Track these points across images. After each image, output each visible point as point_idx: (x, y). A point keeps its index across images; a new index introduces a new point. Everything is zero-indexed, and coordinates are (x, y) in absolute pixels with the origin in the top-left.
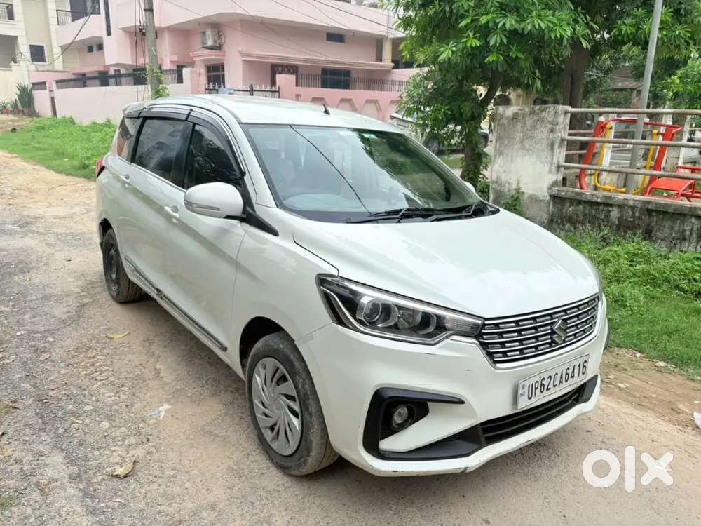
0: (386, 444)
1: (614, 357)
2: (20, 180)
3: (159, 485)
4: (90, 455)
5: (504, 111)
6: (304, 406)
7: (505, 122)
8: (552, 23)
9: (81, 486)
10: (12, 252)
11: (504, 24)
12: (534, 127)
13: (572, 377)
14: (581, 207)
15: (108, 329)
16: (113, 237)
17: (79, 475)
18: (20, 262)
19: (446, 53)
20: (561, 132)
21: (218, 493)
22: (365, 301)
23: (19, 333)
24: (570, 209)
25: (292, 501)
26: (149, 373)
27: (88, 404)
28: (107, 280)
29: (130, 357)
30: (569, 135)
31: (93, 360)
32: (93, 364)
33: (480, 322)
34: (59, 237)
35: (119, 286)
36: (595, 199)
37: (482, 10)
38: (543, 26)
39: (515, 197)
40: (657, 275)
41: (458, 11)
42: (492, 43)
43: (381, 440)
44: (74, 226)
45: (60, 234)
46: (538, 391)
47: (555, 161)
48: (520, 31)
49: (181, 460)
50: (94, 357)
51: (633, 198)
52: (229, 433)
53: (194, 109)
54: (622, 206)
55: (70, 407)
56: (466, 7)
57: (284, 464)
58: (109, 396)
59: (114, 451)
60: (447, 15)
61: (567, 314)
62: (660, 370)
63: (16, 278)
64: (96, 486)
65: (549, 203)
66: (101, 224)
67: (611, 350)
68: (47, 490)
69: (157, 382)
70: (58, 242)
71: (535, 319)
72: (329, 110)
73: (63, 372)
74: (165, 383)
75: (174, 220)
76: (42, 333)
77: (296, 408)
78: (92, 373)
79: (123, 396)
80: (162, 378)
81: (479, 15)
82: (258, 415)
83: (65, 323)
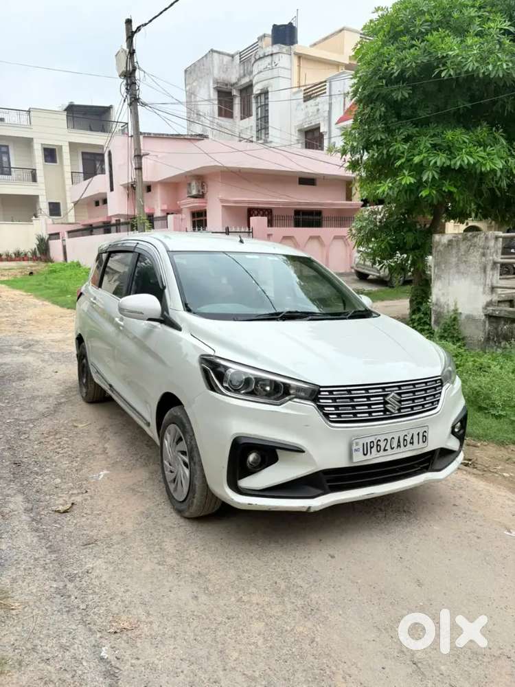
0: (245, 483)
1: (508, 453)
2: (30, 313)
3: (88, 519)
4: (43, 499)
5: (440, 239)
6: (191, 458)
7: (441, 249)
8: (483, 158)
9: (32, 515)
10: (14, 366)
11: (436, 163)
12: (467, 252)
13: (412, 443)
15: (75, 421)
16: (84, 349)
17: (32, 509)
18: (19, 373)
19: (384, 188)
20: (492, 256)
21: (129, 526)
22: (230, 372)
23: (8, 421)
24: (505, 327)
25: (182, 534)
26: (98, 450)
27: (49, 467)
29: (87, 439)
30: (502, 258)
32: (59, 443)
34: (53, 355)
35: (88, 388)
37: (416, 151)
38: (472, 161)
39: (453, 317)
41: (395, 152)
42: (424, 178)
44: (65, 347)
45: (54, 353)
47: (488, 282)
48: (453, 167)
49: (107, 506)
50: (60, 439)
52: (148, 490)
53: (140, 242)
55: (36, 469)
56: (402, 150)
57: (180, 508)
58: (65, 463)
59: (61, 497)
60: (385, 156)
61: (400, 389)
63: (14, 384)
64: (43, 516)
65: (485, 322)
66: (77, 338)
67: (507, 447)
68: (7, 516)
69: (102, 456)
70: (51, 359)
71: (367, 390)
72: (244, 239)
73: (36, 447)
74: (108, 457)
75: (121, 328)
76: (25, 421)
77: (187, 460)
78: (56, 448)
79: (75, 464)
80: (107, 453)
81: (414, 155)
82: (166, 473)
83: (44, 415)
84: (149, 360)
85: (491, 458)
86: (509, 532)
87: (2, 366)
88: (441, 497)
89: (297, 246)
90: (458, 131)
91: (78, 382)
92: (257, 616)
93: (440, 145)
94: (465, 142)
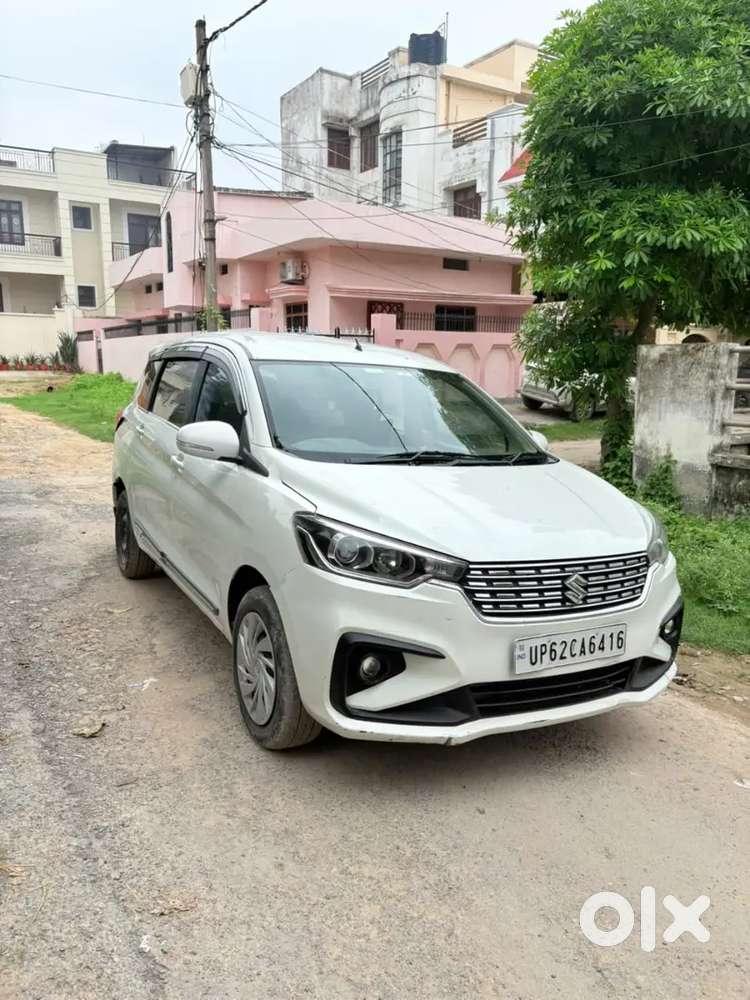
0: (357, 700)
1: (742, 667)
2: (47, 446)
3: (125, 748)
4: (60, 716)
5: (648, 351)
6: (278, 662)
7: (650, 366)
8: (715, 234)
9: (43, 740)
10: (22, 522)
11: (644, 240)
12: (687, 372)
13: (601, 648)
15: (110, 604)
16: (125, 499)
17: (43, 731)
18: (30, 532)
19: (568, 276)
20: (724, 379)
21: (184, 760)
22: (338, 538)
23: (12, 602)
24: (741, 483)
26: (142, 647)
27: (70, 671)
28: (117, 550)
29: (126, 631)
30: (738, 383)
31: (86, 632)
32: (86, 636)
33: (460, 565)
34: (79, 508)
35: (129, 558)
37: (617, 222)
38: (698, 237)
39: (664, 466)
41: (585, 223)
42: (627, 262)
43: (348, 695)
44: (97, 496)
45: (80, 505)
47: (717, 417)
48: (669, 247)
49: (153, 729)
50: (87, 630)
52: (213, 708)
53: (210, 346)
55: (51, 673)
56: (595, 220)
57: (260, 734)
58: (94, 665)
59: (86, 714)
60: (570, 229)
61: (588, 570)
63: (22, 549)
64: (60, 742)
65: (710, 475)
66: (115, 484)
67: (739, 657)
68: (8, 741)
69: (149, 656)
70: (76, 514)
71: (538, 569)
72: (361, 344)
73: (52, 641)
74: (157, 658)
75: (180, 470)
76: (38, 603)
77: (272, 665)
78: (82, 643)
79: (108, 667)
80: (155, 653)
81: (613, 229)
82: (241, 683)
83: (64, 595)
84: (219, 518)
85: (716, 674)
86: (742, 781)
87: (6, 523)
88: (641, 728)
89: (438, 358)
90: (679, 195)
91: (115, 548)
92: (370, 896)
93: (652, 214)
94: (688, 211)
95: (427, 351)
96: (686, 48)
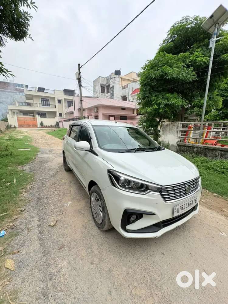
0: (129, 227)
3: (62, 230)
4: (46, 217)
6: (103, 209)
7: (165, 126)
8: (176, 101)
10: (46, 158)
11: (164, 103)
12: (172, 127)
13: (192, 204)
14: (186, 148)
15: (62, 178)
16: (65, 155)
17: (40, 225)
18: (47, 160)
19: (149, 110)
20: (180, 128)
21: (78, 234)
22: (122, 179)
23: (40, 179)
24: (183, 148)
25: (99, 240)
26: (68, 192)
27: (50, 200)
29: (65, 186)
30: (182, 129)
32: (55, 188)
33: (160, 187)
34: (57, 154)
35: (66, 167)
36: (190, 146)
37: (158, 99)
38: (174, 102)
39: (168, 145)
40: (210, 166)
41: (152, 99)
42: (161, 107)
43: (127, 225)
46: (181, 210)
47: (178, 136)
48: (168, 104)
49: (70, 221)
50: (56, 186)
51: (200, 145)
52: (85, 213)
53: (82, 122)
54: (197, 147)
55: (46, 201)
56: (154, 99)
57: (99, 226)
58: (56, 198)
59: (53, 216)
60: (149, 101)
61: (190, 183)
62: (215, 196)
63: (45, 164)
64: (44, 229)
65: (177, 146)
66: (63, 152)
68: (30, 230)
69: (69, 195)
70: (57, 156)
71: (179, 186)
72: (117, 122)
73: (47, 190)
74: (71, 195)
76: (46, 179)
77: (101, 210)
78: (54, 191)
79: (60, 199)
80: (71, 193)
81: (157, 100)
82: (92, 209)
83: (52, 176)
84: (85, 165)
87: (42, 158)
89: (133, 125)
90: (170, 94)
91: (63, 164)
93: (165, 98)
94: (172, 97)
95: (132, 124)
96: (171, 66)
